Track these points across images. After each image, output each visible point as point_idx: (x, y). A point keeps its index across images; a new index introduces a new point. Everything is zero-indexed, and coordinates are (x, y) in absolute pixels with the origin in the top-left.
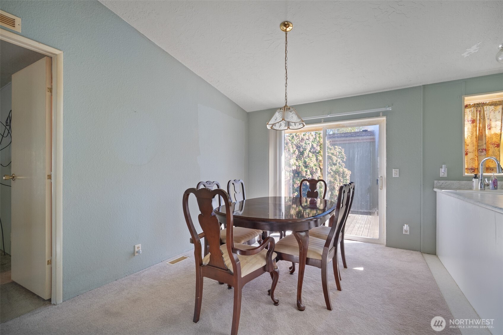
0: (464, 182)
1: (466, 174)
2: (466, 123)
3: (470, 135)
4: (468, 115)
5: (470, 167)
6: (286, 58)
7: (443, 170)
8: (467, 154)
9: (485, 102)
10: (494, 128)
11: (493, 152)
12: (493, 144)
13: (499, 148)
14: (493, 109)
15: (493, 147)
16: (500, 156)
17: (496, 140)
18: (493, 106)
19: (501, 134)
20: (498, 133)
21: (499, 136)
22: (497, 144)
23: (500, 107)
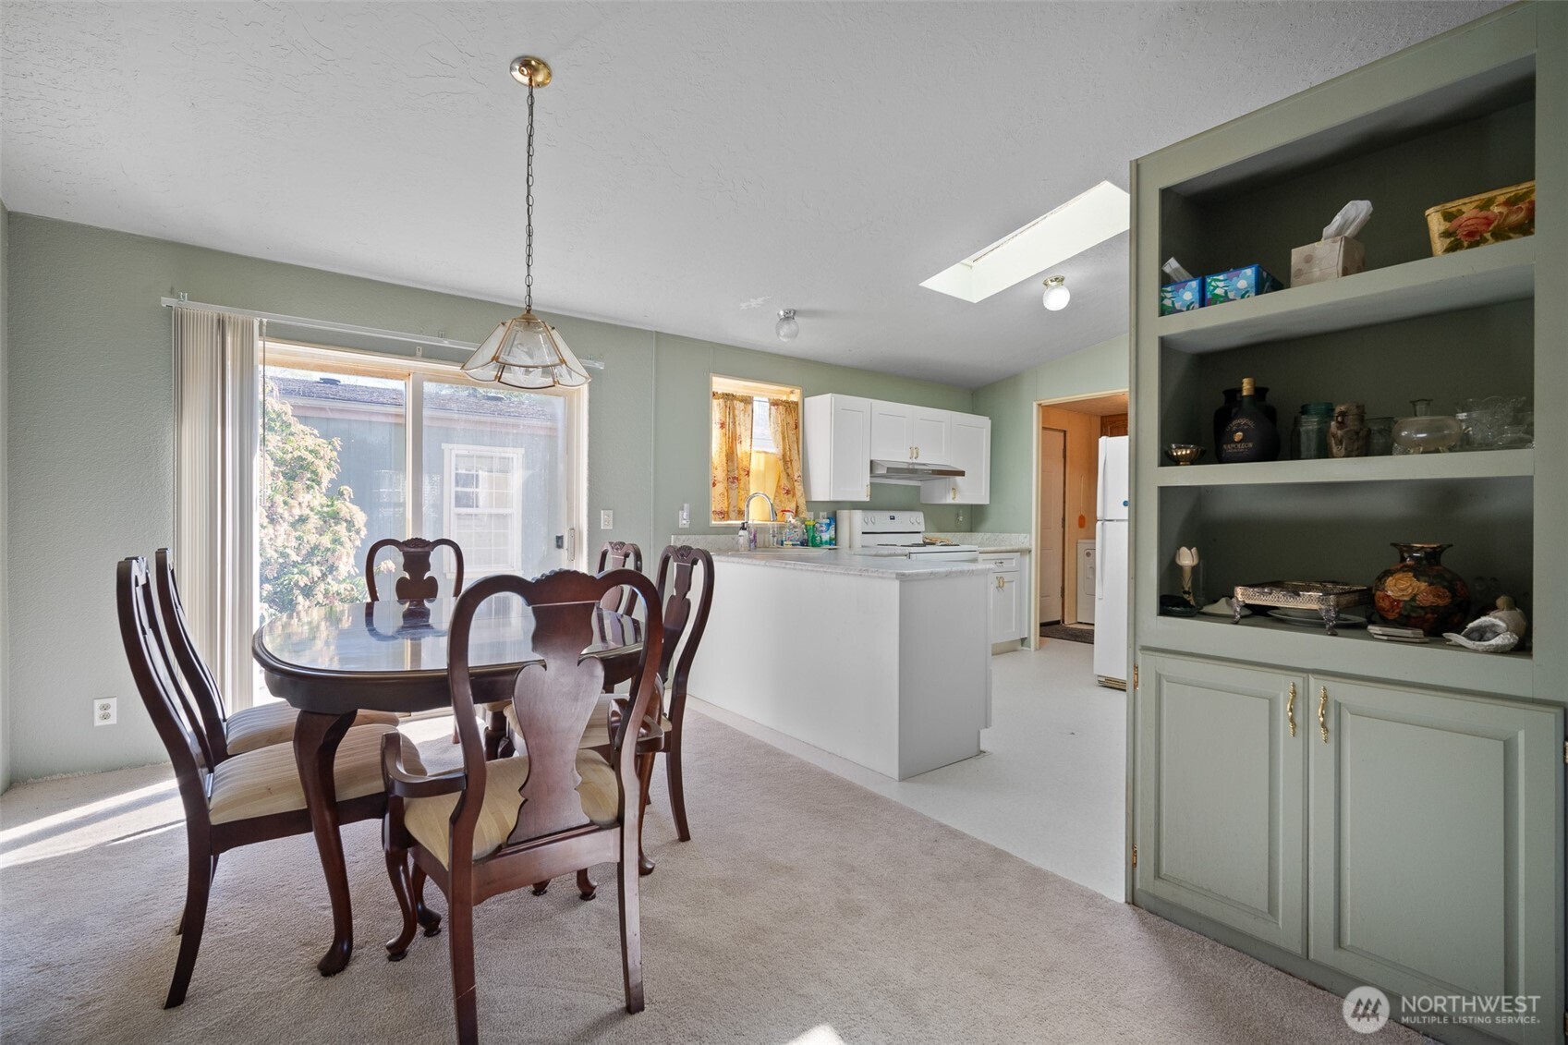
0: (711, 537)
1: (713, 522)
2: (714, 425)
3: (719, 450)
4: (717, 414)
5: (718, 509)
6: (530, 178)
7: (685, 514)
8: (714, 485)
9: (735, 394)
10: (744, 442)
11: (744, 484)
12: (741, 469)
13: (749, 477)
14: (743, 407)
15: (742, 474)
16: (750, 491)
17: (745, 462)
18: (743, 403)
19: (751, 454)
20: (748, 452)
21: (750, 457)
22: (747, 470)
23: (750, 406)
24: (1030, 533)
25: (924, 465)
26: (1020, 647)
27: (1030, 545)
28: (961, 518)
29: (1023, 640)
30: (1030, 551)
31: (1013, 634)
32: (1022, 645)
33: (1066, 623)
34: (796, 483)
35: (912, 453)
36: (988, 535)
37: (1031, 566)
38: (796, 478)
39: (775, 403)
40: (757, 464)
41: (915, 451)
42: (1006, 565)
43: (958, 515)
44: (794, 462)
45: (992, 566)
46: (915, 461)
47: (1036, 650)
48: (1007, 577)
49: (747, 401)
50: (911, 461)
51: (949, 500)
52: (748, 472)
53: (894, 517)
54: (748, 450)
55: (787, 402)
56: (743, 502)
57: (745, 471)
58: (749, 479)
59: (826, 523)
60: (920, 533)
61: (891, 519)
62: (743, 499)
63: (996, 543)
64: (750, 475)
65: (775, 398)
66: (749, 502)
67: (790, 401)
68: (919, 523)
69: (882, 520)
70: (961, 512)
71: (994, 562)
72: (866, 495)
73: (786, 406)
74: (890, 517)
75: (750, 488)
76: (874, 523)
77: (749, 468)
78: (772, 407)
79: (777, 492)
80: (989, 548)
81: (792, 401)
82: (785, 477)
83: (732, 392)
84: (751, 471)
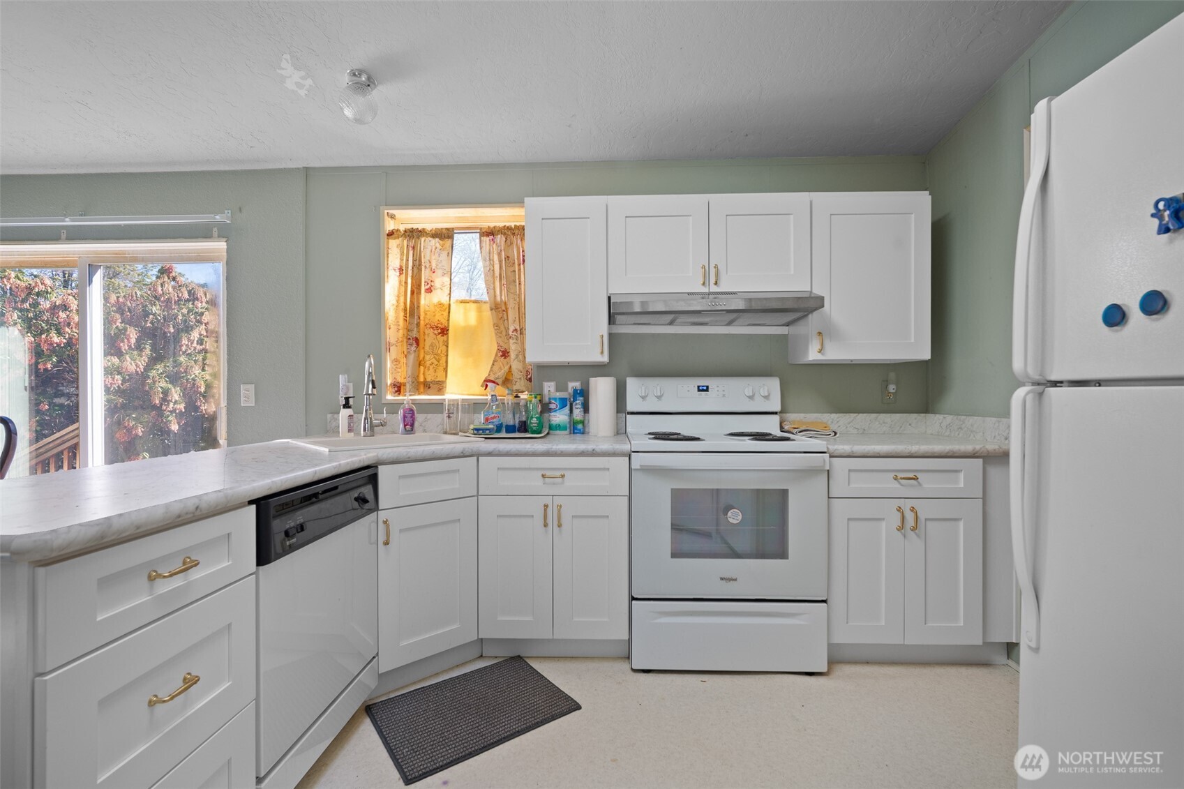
1: (388, 397)
2: (389, 273)
3: (395, 303)
8: (388, 349)
9: (424, 229)
10: (439, 291)
11: (432, 345)
12: (433, 328)
13: (445, 336)
14: (438, 245)
15: (432, 334)
16: (447, 355)
17: (440, 318)
18: (437, 239)
19: (450, 305)
20: (445, 302)
21: (447, 310)
22: (442, 329)
23: (448, 242)
28: (892, 388)
29: (1011, 648)
31: (960, 632)
32: (1008, 657)
34: (511, 341)
36: (949, 418)
38: (511, 333)
39: (487, 233)
40: (461, 318)
41: (711, 271)
42: (930, 484)
43: (886, 383)
44: (509, 311)
45: (888, 485)
46: (714, 289)
48: (925, 510)
50: (705, 290)
51: (813, 355)
52: (444, 331)
53: (707, 387)
54: (445, 300)
55: (509, 228)
56: (435, 371)
57: (439, 331)
58: (446, 340)
59: (559, 398)
60: (776, 413)
61: (699, 390)
62: (431, 367)
63: (961, 435)
64: (447, 334)
65: (492, 225)
66: (446, 370)
67: (513, 227)
68: (767, 397)
69: (680, 393)
70: (892, 375)
71: (892, 475)
72: (602, 353)
73: (505, 234)
74: (699, 387)
75: (447, 351)
76: (659, 397)
77: (446, 325)
78: (485, 238)
79: (496, 355)
80: (873, 447)
81: (515, 226)
82: (501, 333)
83: (420, 227)
84: (450, 329)
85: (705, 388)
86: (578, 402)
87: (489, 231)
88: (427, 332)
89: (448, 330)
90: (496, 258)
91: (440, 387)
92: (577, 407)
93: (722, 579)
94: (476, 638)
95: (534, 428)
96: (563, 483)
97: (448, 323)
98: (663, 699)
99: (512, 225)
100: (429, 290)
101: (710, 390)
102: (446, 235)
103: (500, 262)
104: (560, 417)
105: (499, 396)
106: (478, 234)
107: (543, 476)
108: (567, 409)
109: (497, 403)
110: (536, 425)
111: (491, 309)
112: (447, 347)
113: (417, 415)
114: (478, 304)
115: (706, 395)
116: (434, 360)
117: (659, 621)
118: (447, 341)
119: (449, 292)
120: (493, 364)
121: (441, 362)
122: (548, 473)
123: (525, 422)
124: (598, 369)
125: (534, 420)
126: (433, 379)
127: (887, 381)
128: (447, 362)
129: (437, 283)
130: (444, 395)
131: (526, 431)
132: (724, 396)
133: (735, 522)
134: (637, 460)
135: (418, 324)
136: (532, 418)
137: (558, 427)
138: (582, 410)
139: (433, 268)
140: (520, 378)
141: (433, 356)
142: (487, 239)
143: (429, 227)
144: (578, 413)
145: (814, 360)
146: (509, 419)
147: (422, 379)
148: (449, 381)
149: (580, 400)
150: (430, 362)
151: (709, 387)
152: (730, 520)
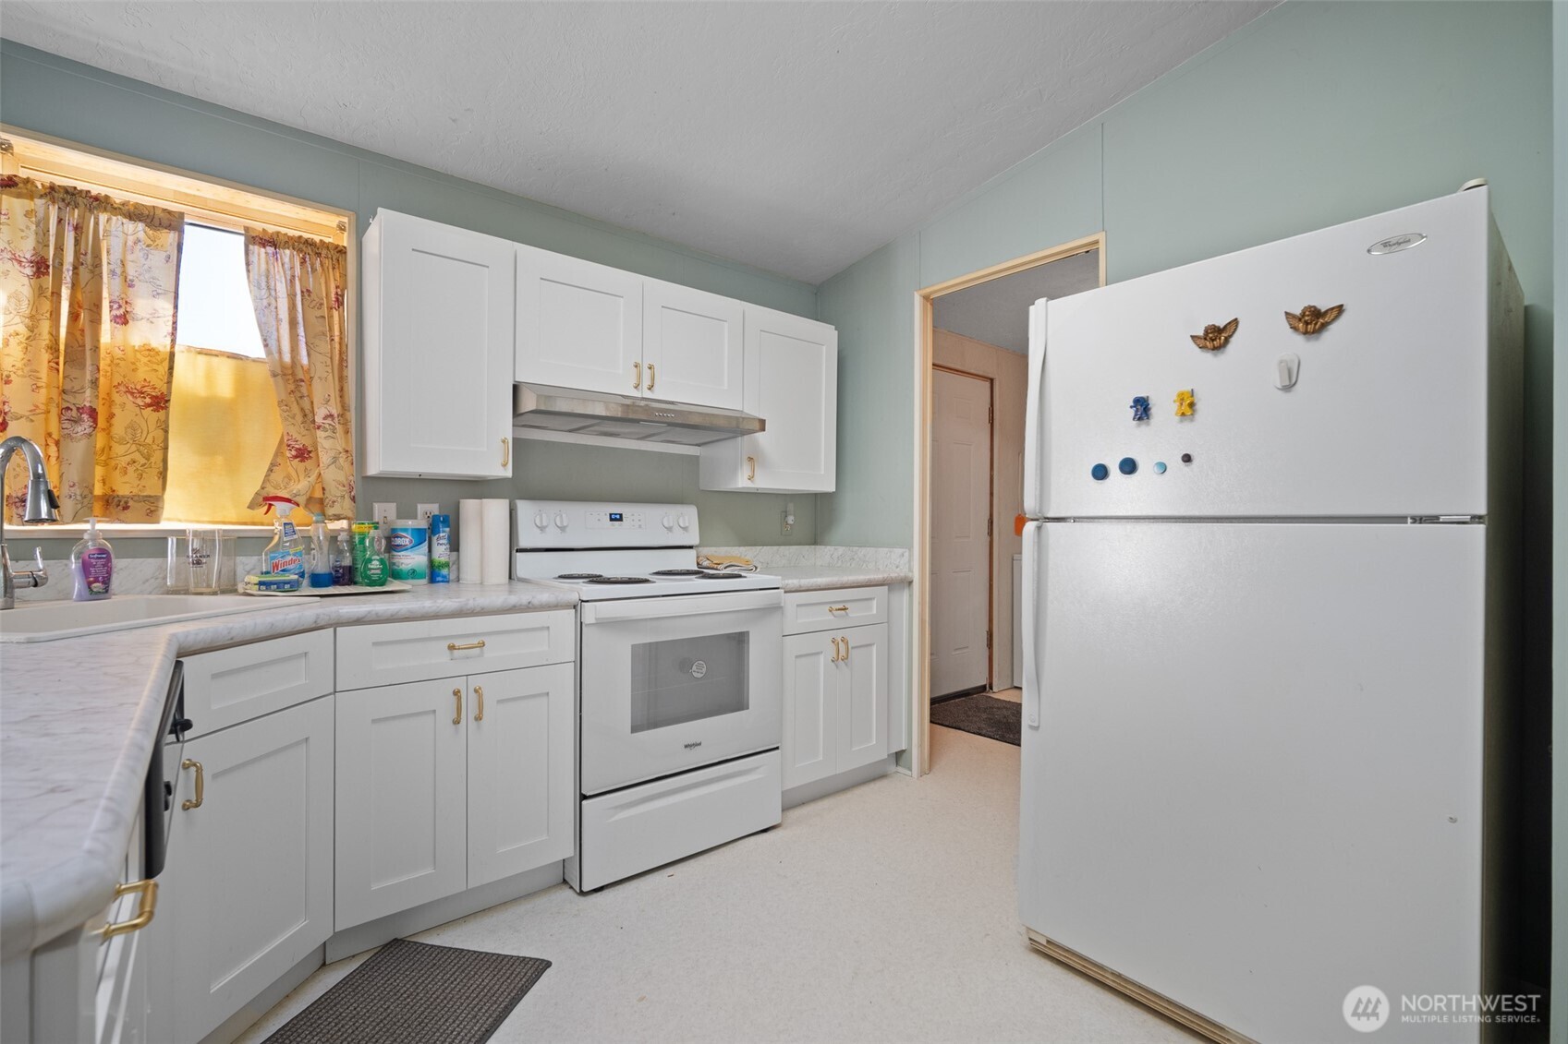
3: (23, 330)
9: (107, 197)
10: (142, 325)
11: (132, 427)
12: (132, 393)
13: (162, 412)
14: (141, 235)
15: (130, 406)
16: (166, 449)
17: (146, 374)
18: (141, 226)
19: (172, 355)
20: (161, 349)
21: (166, 364)
22: (156, 397)
23: (171, 237)
24: (910, 548)
25: (672, 403)
26: (893, 768)
27: (911, 570)
28: (791, 519)
29: (899, 756)
30: (910, 583)
31: (873, 750)
32: (897, 764)
33: (995, 689)
34: (320, 434)
35: (640, 376)
36: (841, 550)
37: (912, 610)
38: (319, 420)
39: (260, 240)
40: (195, 381)
41: (646, 374)
42: (855, 613)
43: (786, 514)
44: (316, 382)
45: (823, 617)
46: (648, 394)
47: (922, 773)
48: (854, 637)
49: (166, 222)
50: (637, 394)
51: (742, 482)
52: (160, 402)
53: (621, 515)
54: (161, 342)
55: (309, 243)
56: (140, 477)
57: (148, 400)
58: (163, 418)
59: (413, 530)
60: (691, 547)
61: (611, 520)
62: (131, 469)
63: (853, 565)
64: (166, 408)
65: (271, 229)
66: (163, 475)
67: (318, 242)
68: (685, 529)
69: (587, 523)
70: (791, 507)
71: (827, 607)
72: (505, 465)
73: (300, 251)
74: (611, 515)
75: (166, 440)
76: (563, 529)
77: (164, 389)
78: (256, 247)
79: (278, 453)
80: (815, 580)
81: (321, 241)
82: (293, 418)
83: (95, 190)
84: (173, 398)
85: (618, 517)
86: (441, 535)
87: (267, 238)
88: (117, 398)
89: (168, 401)
90: (282, 289)
91: (152, 508)
92: (441, 542)
93: (686, 746)
94: (332, 934)
95: (375, 578)
96: (481, 655)
97: (169, 388)
98: (643, 911)
99: (317, 239)
100: (123, 320)
101: (624, 519)
102: (165, 222)
103: (292, 297)
104: (413, 559)
105: (298, 526)
106: (242, 238)
107: (452, 648)
108: (425, 546)
109: (296, 537)
110: (378, 572)
111: (274, 375)
112: (166, 431)
113: (114, 561)
114: (240, 362)
115: (620, 525)
116: (137, 456)
117: (616, 818)
118: (166, 421)
119: (170, 329)
120: (271, 470)
121: (152, 460)
122: (457, 643)
123: (350, 567)
124: (480, 487)
125: (375, 564)
126: (135, 491)
127: (786, 512)
128: (165, 461)
129: (141, 305)
130: (158, 522)
131: (352, 582)
132: (640, 526)
133: (700, 676)
134: (590, 613)
135: (95, 383)
136: (370, 560)
137: (413, 574)
138: (448, 546)
139: (130, 277)
140: (343, 497)
141: (134, 448)
142: (260, 253)
143: (118, 197)
144: (441, 552)
145: (744, 488)
146: (321, 564)
147: (98, 490)
148: (169, 495)
149: (444, 533)
150: (128, 459)
151: (624, 516)
152: (695, 675)
